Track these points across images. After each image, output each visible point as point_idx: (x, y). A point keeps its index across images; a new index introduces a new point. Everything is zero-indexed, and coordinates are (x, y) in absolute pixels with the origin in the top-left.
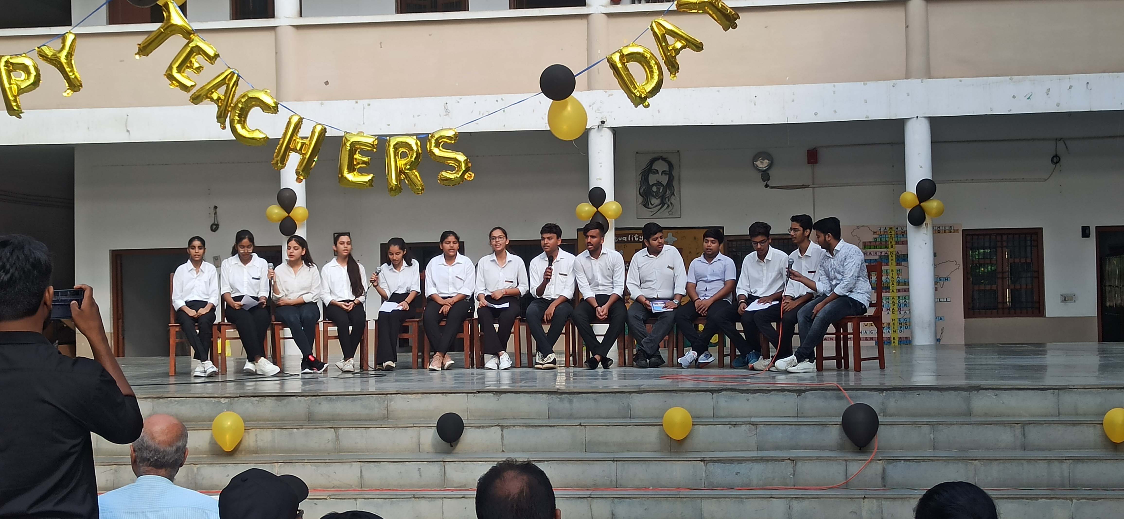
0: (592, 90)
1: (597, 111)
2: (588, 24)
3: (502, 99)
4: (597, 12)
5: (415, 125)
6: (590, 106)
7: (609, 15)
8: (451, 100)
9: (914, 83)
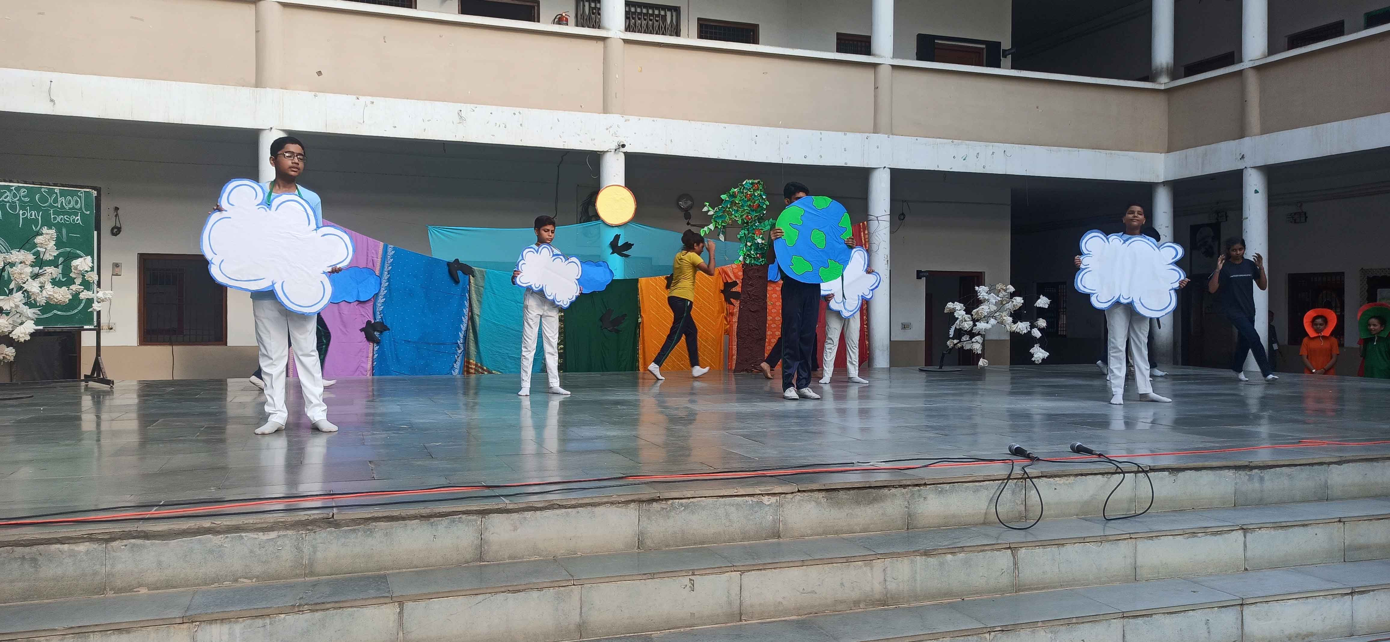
0: (610, 113)
1: (614, 135)
2: (605, 47)
3: (520, 113)
4: (615, 37)
5: (425, 130)
6: (607, 129)
7: (626, 41)
8: (466, 108)
9: (881, 138)
